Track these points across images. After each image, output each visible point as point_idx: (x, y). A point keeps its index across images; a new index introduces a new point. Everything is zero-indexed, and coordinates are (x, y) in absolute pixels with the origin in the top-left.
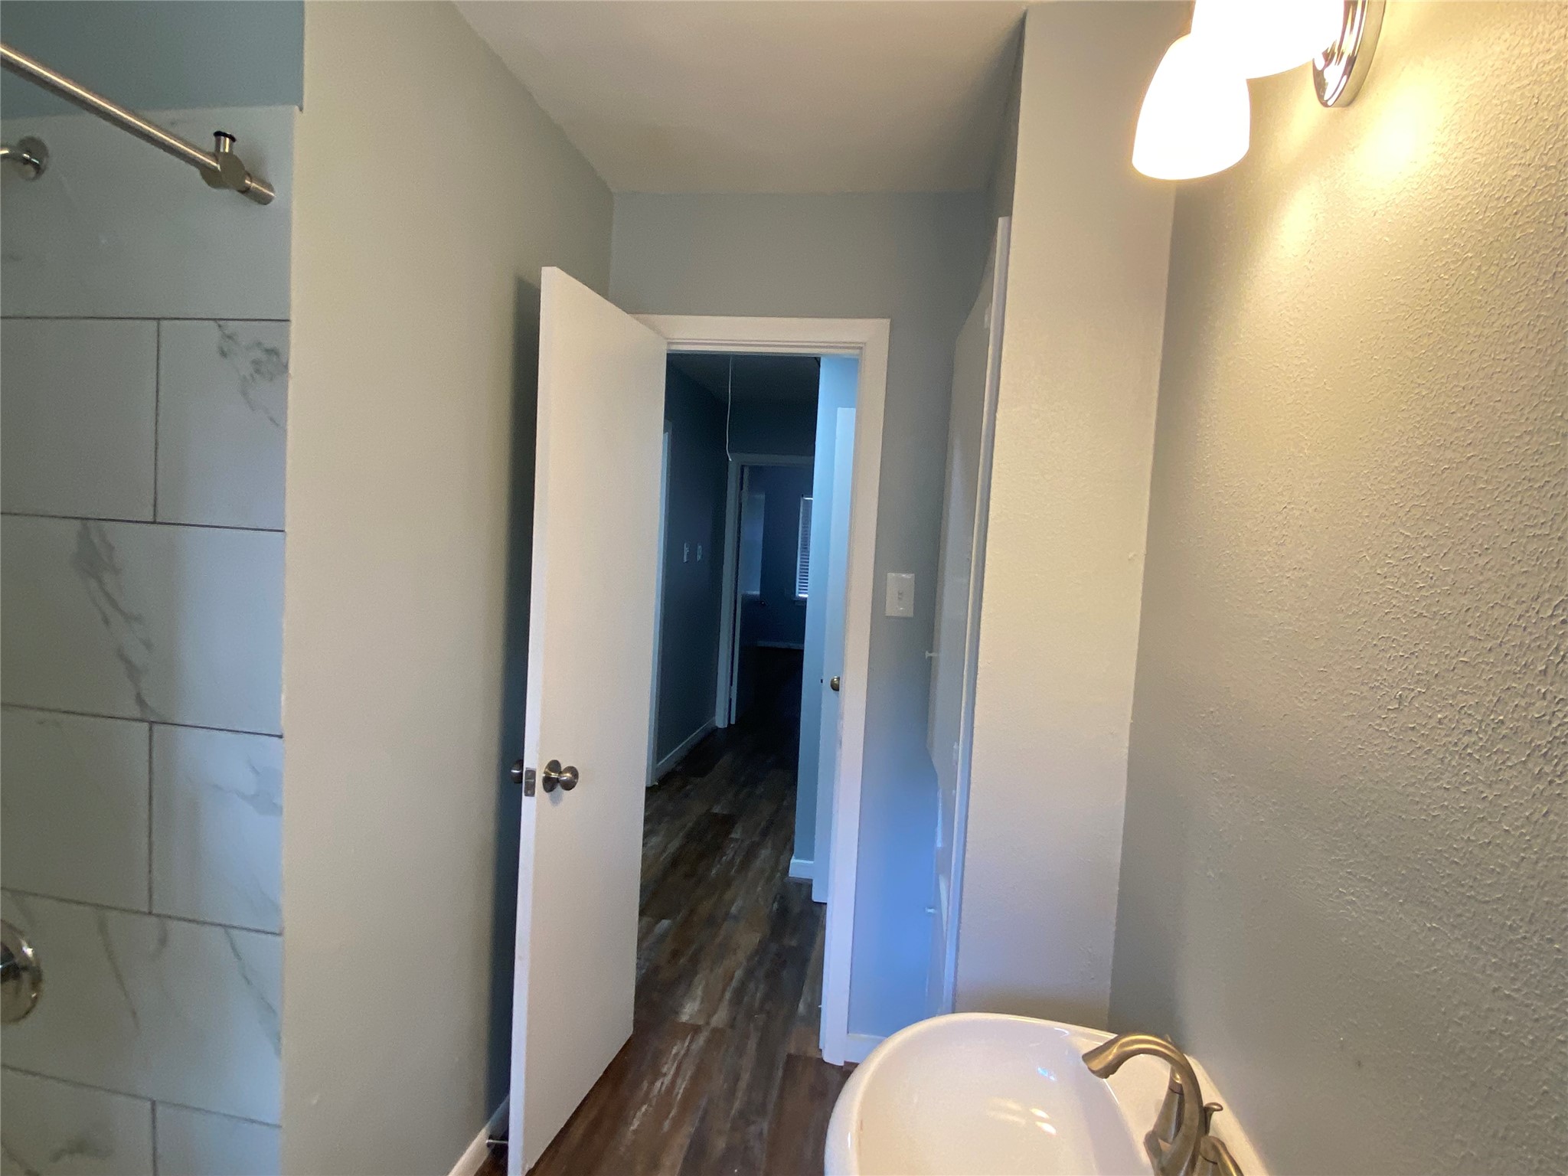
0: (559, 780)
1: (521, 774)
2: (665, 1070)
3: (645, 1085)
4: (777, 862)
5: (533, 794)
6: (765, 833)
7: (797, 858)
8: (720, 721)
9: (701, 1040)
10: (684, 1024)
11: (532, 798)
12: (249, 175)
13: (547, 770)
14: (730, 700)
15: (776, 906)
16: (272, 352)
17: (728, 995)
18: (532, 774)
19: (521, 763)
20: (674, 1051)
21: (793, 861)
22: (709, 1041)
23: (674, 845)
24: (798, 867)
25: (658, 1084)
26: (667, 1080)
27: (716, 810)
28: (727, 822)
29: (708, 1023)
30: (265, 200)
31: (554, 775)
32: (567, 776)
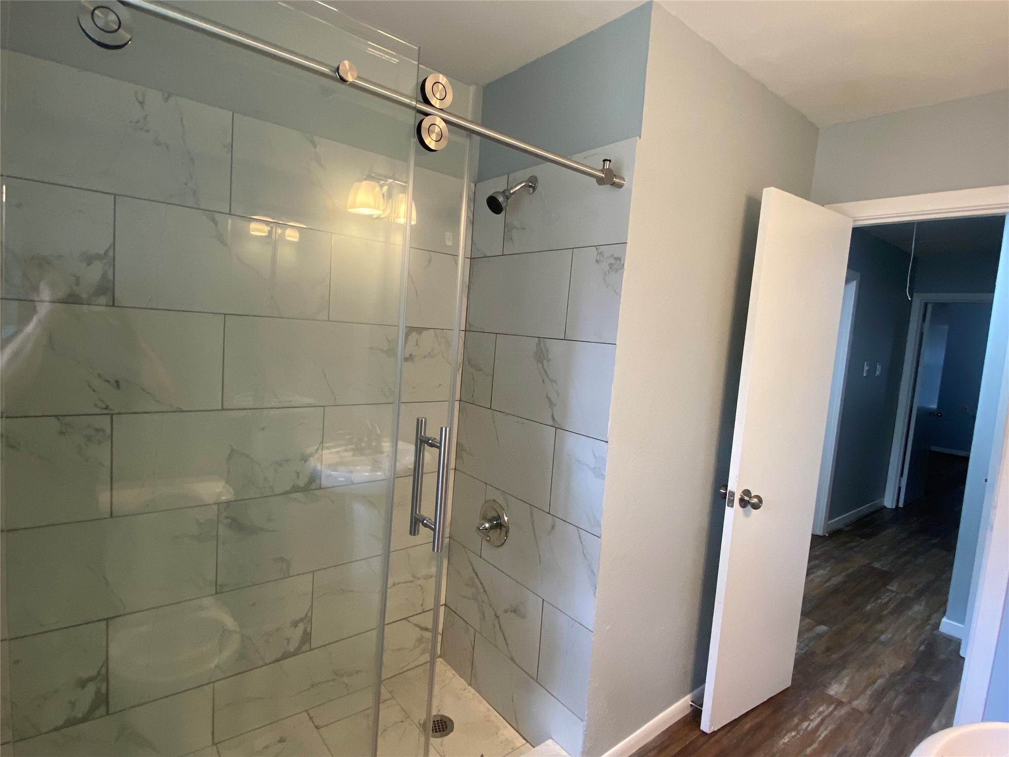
0: (749, 502)
1: (726, 493)
2: (812, 717)
3: (796, 720)
4: (929, 618)
5: (732, 506)
6: (921, 593)
7: (948, 618)
8: (889, 501)
9: (843, 711)
10: (831, 696)
11: (732, 508)
12: (615, 176)
13: (742, 494)
14: (900, 488)
15: (922, 648)
16: (618, 259)
17: (869, 692)
18: (732, 494)
19: (726, 487)
20: (821, 709)
21: (944, 620)
22: (849, 714)
23: (837, 580)
24: (947, 626)
25: (806, 724)
26: (813, 725)
27: (877, 565)
28: (885, 577)
29: (850, 702)
30: (620, 186)
31: (746, 498)
32: (755, 500)
